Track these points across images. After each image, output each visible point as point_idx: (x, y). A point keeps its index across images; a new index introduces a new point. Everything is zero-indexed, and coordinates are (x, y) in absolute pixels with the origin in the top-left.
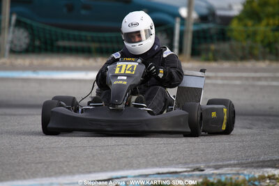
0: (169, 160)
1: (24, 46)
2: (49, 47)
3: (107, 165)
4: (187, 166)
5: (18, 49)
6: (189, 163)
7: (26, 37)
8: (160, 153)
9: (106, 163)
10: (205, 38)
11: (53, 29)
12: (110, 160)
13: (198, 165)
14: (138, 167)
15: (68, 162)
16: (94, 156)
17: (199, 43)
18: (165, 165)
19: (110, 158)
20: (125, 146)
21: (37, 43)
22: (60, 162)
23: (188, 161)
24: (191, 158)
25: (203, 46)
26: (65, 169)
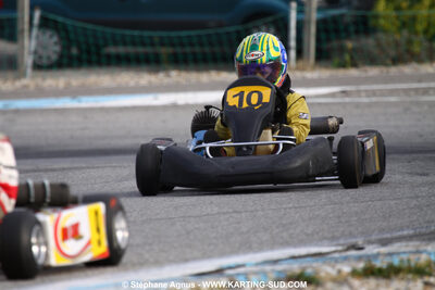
0: (307, 235)
1: (54, 57)
2: (94, 58)
3: (212, 247)
4: (335, 243)
5: (45, 62)
6: (338, 238)
7: (56, 43)
8: (291, 223)
9: (210, 244)
10: (337, 31)
11: (99, 28)
12: (215, 238)
13: (353, 241)
14: (260, 249)
15: (150, 244)
16: (188, 233)
17: (328, 40)
18: (302, 243)
19: (214, 235)
20: (234, 215)
21: (74, 51)
22: (138, 245)
23: (337, 234)
24: (342, 229)
25: (335, 44)
26: (147, 256)
